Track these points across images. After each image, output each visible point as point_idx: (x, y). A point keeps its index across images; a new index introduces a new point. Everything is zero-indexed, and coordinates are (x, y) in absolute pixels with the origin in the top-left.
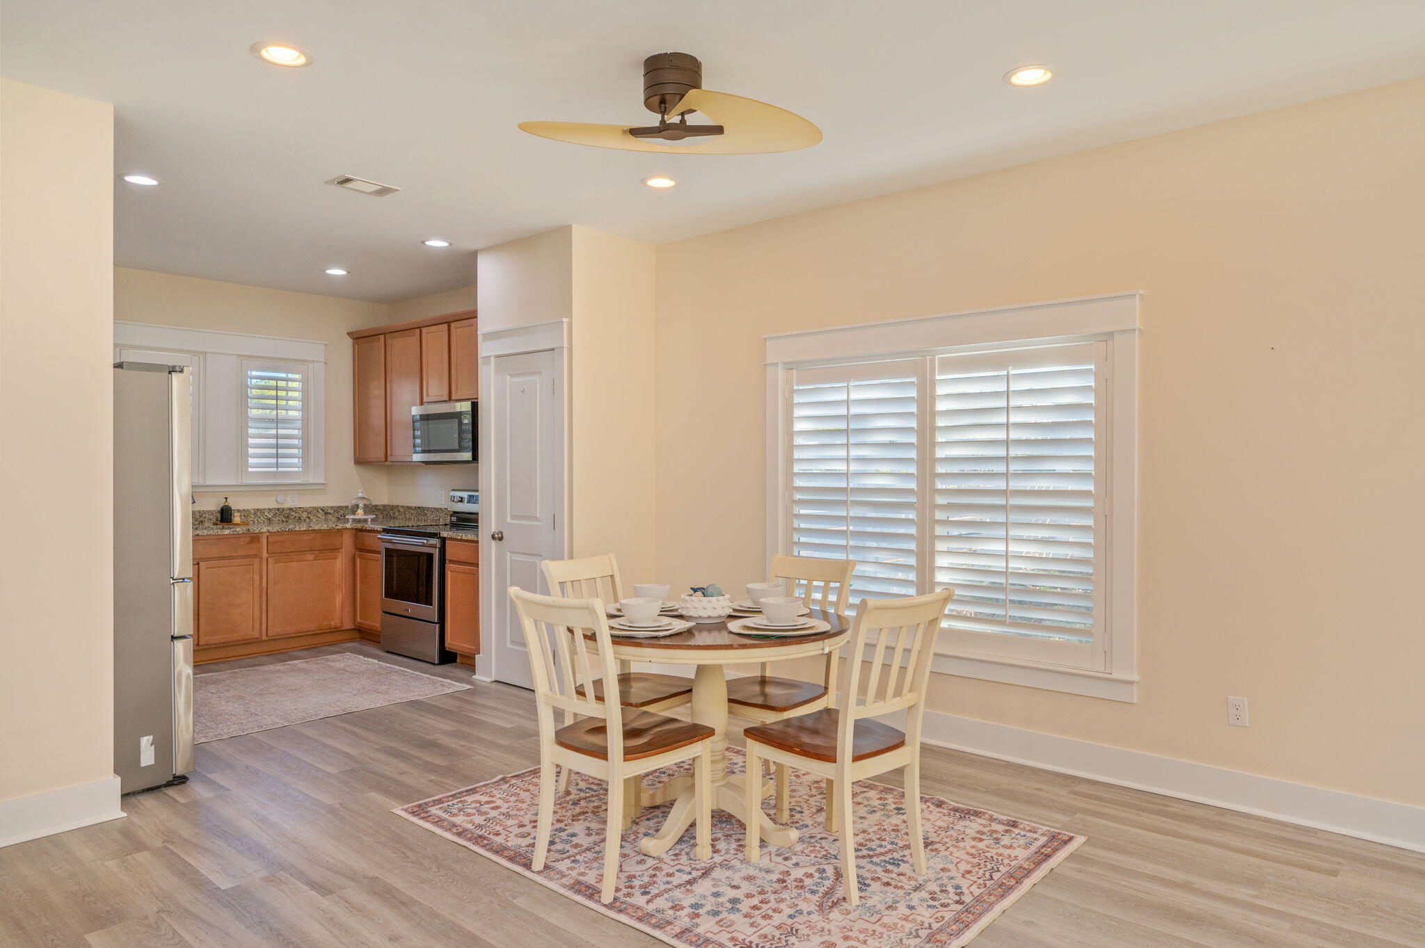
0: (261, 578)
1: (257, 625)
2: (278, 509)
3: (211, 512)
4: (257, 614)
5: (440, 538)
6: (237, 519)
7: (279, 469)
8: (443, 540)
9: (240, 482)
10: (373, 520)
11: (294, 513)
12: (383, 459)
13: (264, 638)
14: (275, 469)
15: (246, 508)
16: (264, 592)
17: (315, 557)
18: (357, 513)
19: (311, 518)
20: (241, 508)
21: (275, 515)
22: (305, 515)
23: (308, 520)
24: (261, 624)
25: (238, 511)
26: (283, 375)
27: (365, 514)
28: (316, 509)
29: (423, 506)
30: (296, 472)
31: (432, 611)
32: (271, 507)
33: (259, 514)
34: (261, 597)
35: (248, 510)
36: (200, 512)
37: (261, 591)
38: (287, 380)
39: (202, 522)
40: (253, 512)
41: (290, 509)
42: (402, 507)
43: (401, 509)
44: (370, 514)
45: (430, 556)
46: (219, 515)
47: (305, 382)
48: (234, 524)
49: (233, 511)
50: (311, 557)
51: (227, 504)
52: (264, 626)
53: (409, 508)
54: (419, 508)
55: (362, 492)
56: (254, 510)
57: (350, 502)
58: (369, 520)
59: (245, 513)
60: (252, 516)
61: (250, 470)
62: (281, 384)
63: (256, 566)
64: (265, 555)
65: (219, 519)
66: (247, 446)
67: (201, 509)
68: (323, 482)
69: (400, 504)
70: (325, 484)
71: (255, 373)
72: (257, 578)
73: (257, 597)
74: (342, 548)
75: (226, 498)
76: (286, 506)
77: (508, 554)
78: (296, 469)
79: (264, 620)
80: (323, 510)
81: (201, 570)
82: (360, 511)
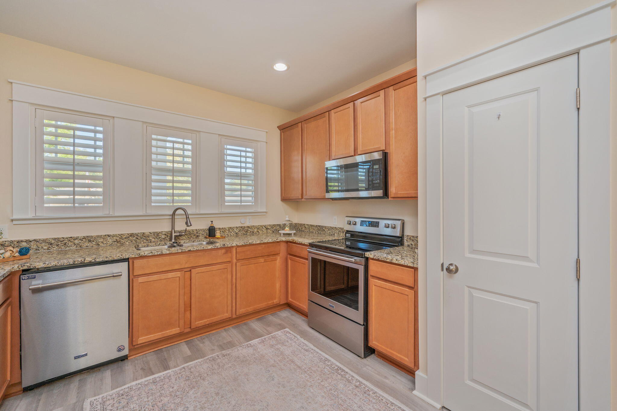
0: (232, 277)
1: (230, 308)
2: (242, 227)
3: (204, 231)
4: (229, 302)
5: (365, 257)
6: (218, 234)
7: (242, 204)
8: (367, 259)
9: (220, 211)
10: (294, 234)
11: (250, 229)
12: (300, 197)
13: (234, 316)
14: (240, 204)
15: (224, 227)
16: (234, 286)
17: (265, 260)
18: (285, 229)
19: (259, 232)
20: (221, 227)
21: (240, 230)
22: (256, 230)
23: (257, 233)
24: (232, 307)
25: (219, 229)
26: (244, 149)
27: (290, 230)
28: (262, 226)
29: (322, 225)
30: (251, 205)
31: (358, 315)
32: (238, 226)
33: (231, 230)
34: (232, 289)
35: (225, 228)
36: (196, 230)
37: (232, 285)
38: (246, 152)
39: (198, 236)
40: (227, 229)
41: (248, 227)
42: (307, 225)
43: (306, 226)
44: (293, 230)
45: (357, 271)
46: (208, 232)
47: (255, 153)
48: (216, 238)
49: (216, 229)
50: (262, 260)
51: (212, 225)
52: (234, 309)
53: (312, 226)
54: (319, 226)
55: (288, 217)
56: (228, 228)
57: (281, 223)
58: (293, 234)
59: (223, 230)
60: (227, 232)
61: (226, 204)
62: (243, 154)
63: (229, 269)
64: (235, 261)
65: (208, 234)
66: (225, 190)
67: (197, 228)
68: (265, 211)
69: (306, 223)
70: (266, 212)
71: (228, 147)
72: (229, 277)
73: (229, 291)
74: (280, 254)
75: (212, 222)
76: (246, 225)
77: (466, 289)
78: (251, 204)
79: (234, 304)
80: (265, 227)
81: (193, 275)
82: (287, 228)
